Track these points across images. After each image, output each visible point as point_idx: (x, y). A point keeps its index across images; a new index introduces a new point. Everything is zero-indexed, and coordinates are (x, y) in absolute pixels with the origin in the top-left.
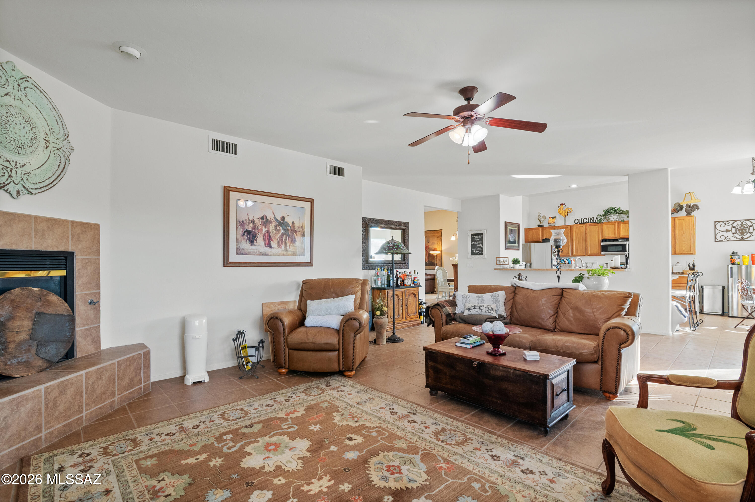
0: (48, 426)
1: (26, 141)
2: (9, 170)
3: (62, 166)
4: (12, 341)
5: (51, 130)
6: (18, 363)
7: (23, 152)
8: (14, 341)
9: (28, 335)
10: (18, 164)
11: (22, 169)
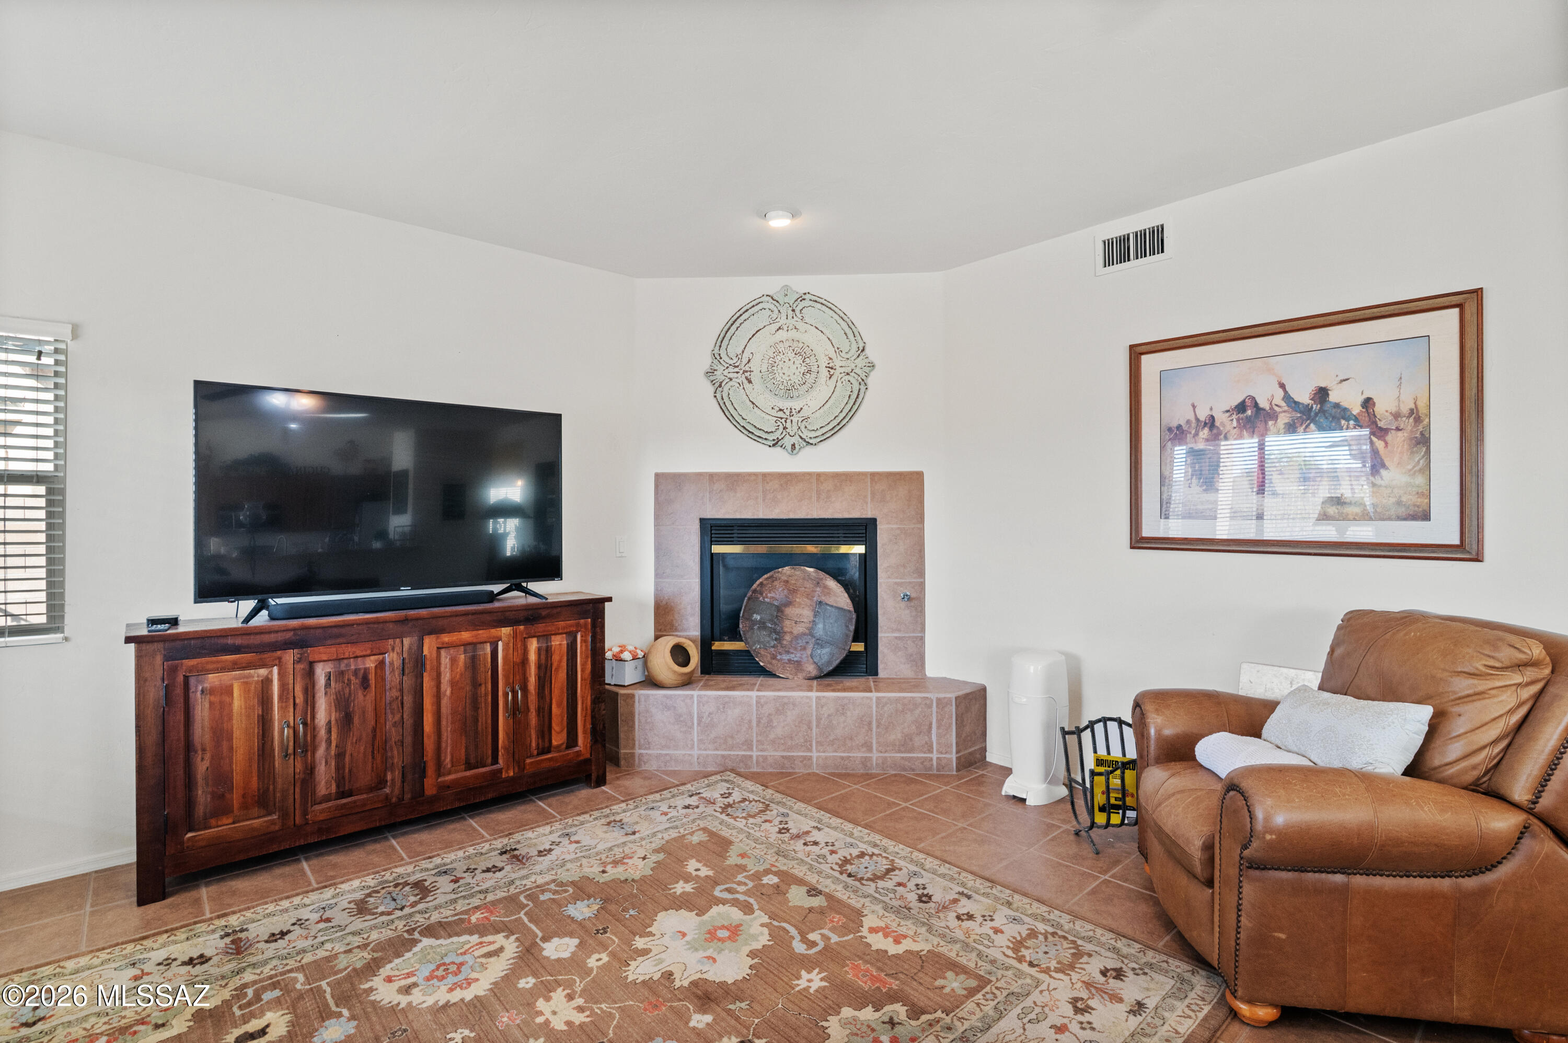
0: (760, 747)
1: (797, 379)
2: (783, 421)
3: (854, 396)
4: (789, 632)
5: (837, 351)
6: (789, 660)
7: (796, 393)
8: (791, 633)
9: (807, 628)
10: (793, 410)
11: (799, 415)
